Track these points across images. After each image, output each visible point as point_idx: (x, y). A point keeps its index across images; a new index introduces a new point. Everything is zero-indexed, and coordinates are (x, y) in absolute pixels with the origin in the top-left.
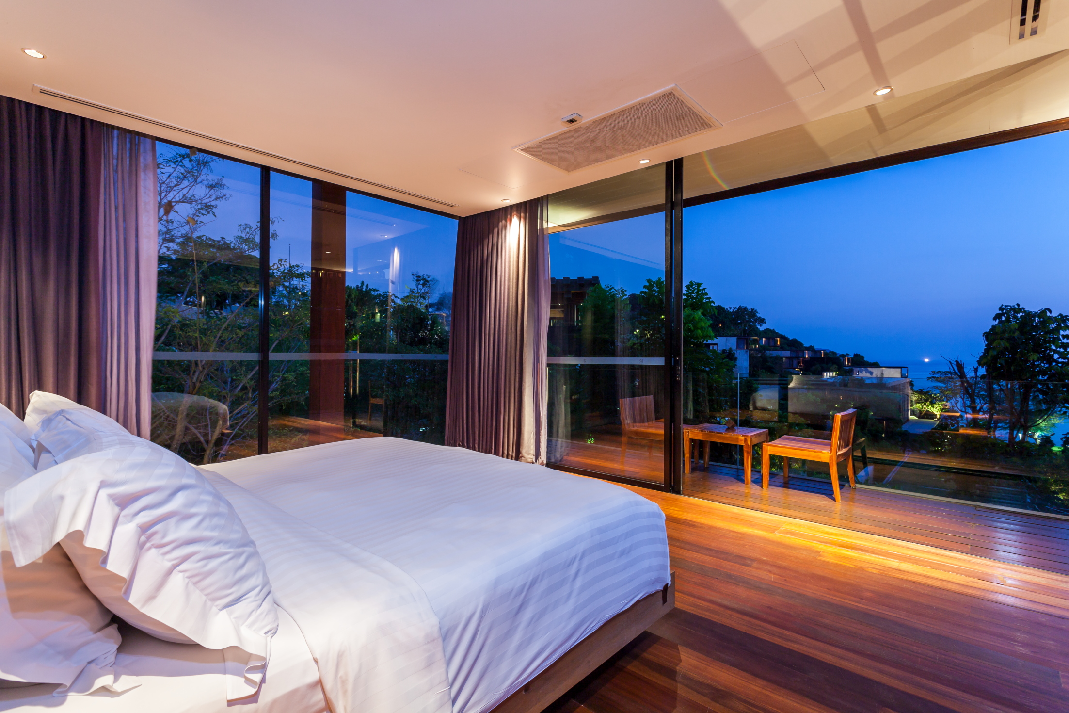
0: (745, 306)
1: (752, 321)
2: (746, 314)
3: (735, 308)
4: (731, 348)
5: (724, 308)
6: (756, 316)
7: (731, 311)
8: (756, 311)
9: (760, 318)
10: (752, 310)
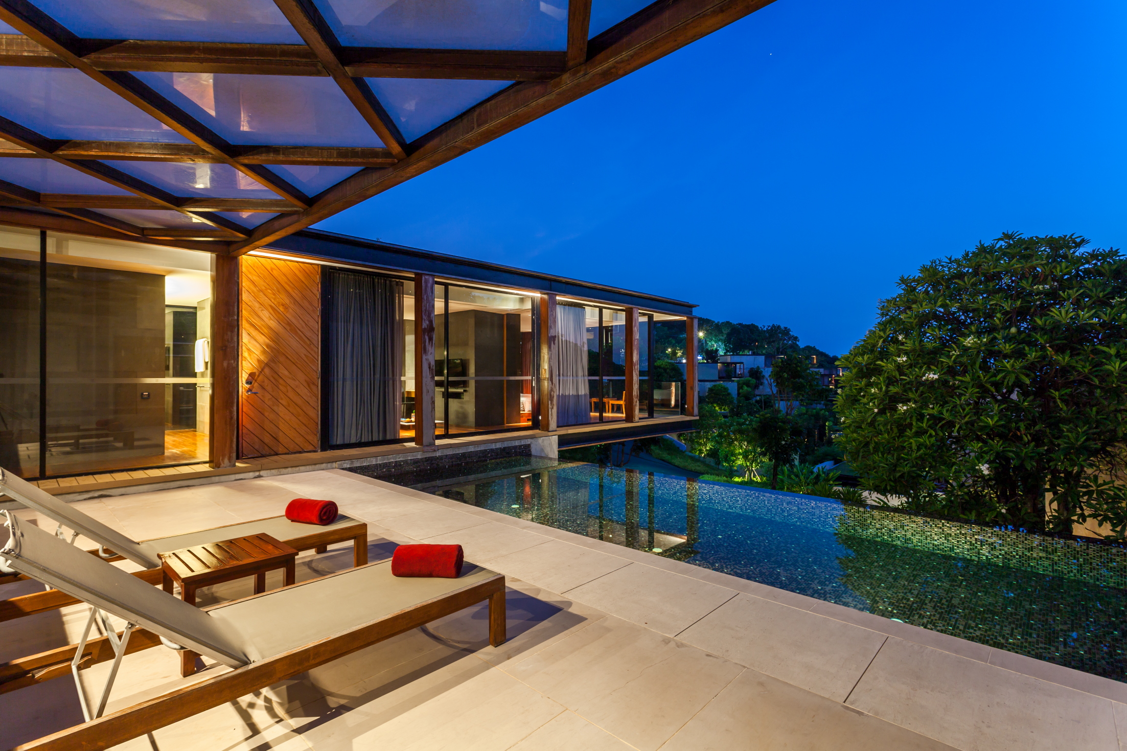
0: (778, 324)
1: (785, 339)
2: (780, 333)
3: (769, 326)
4: (758, 367)
5: (757, 327)
6: (790, 334)
7: (765, 329)
8: (789, 329)
9: (793, 336)
10: (785, 328)
